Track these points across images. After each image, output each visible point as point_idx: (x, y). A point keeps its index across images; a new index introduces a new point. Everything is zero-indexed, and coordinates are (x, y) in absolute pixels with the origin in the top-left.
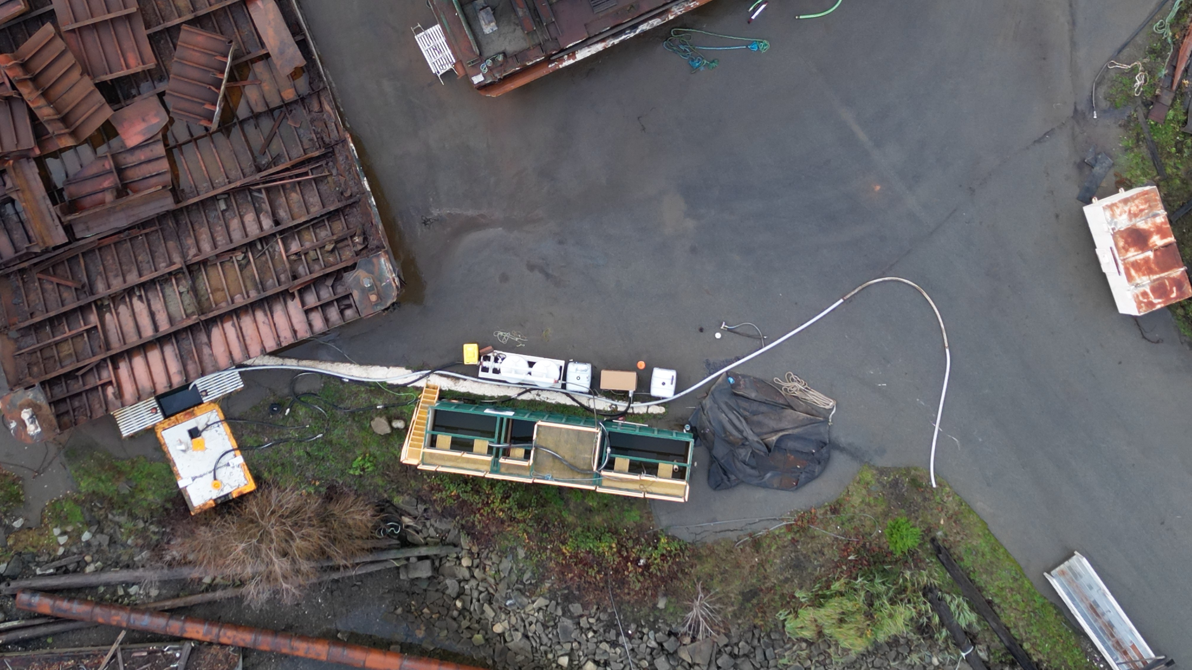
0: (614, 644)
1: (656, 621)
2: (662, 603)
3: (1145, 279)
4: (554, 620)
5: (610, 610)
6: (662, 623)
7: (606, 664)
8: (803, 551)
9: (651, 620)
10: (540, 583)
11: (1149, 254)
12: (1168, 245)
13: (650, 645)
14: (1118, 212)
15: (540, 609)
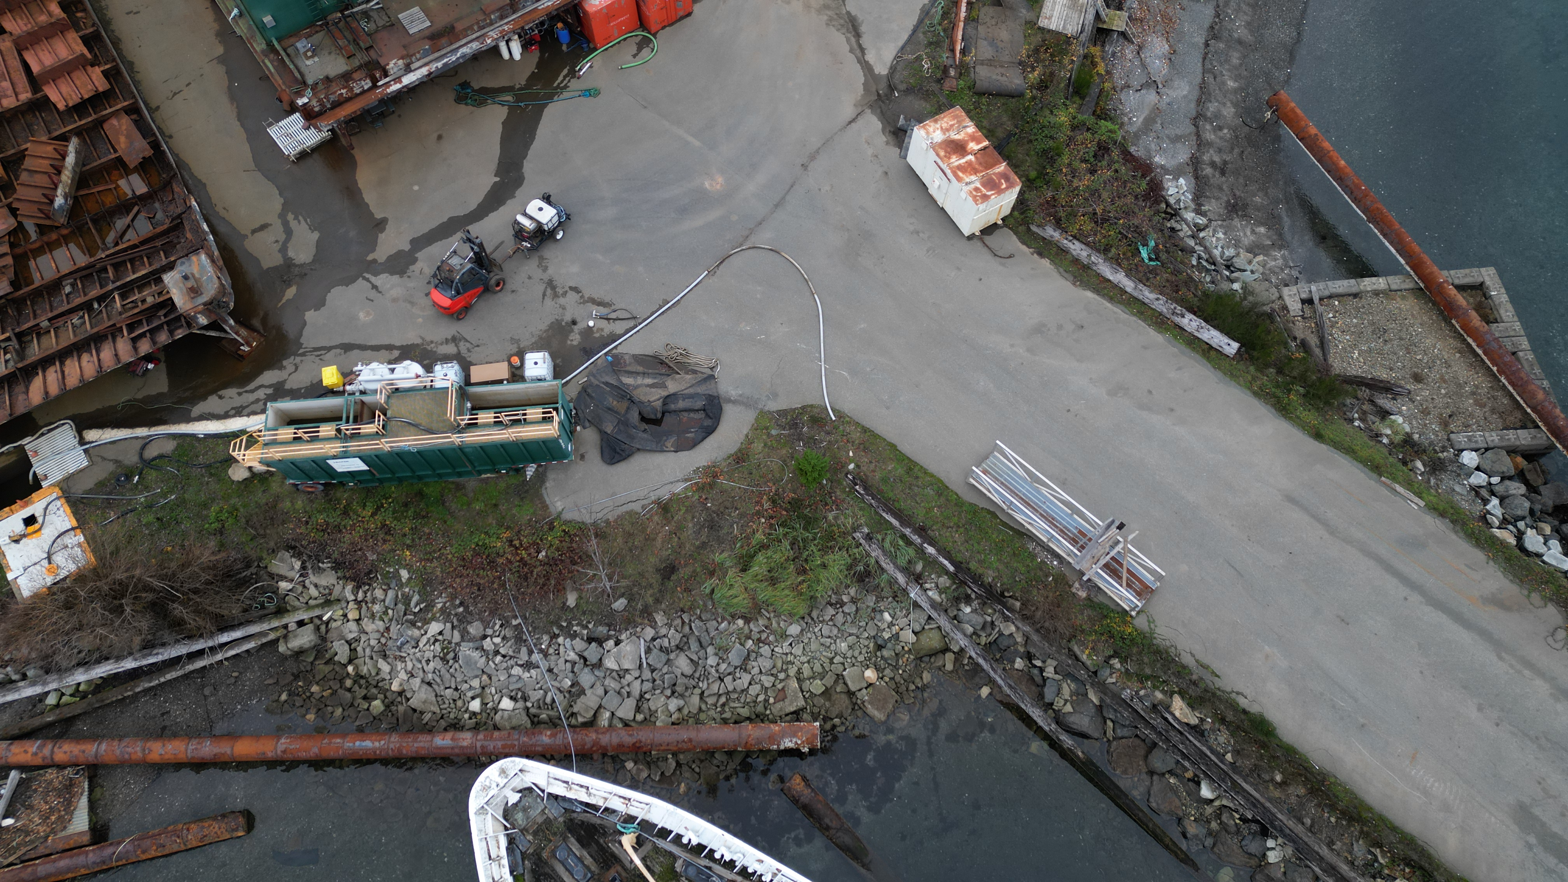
0: (528, 666)
1: (570, 625)
2: (572, 600)
3: (973, 178)
4: (454, 651)
5: (514, 622)
6: (577, 625)
7: (525, 699)
8: (714, 508)
9: (564, 624)
10: (430, 606)
11: (970, 157)
12: (985, 148)
13: (569, 658)
14: (931, 129)
15: (436, 640)
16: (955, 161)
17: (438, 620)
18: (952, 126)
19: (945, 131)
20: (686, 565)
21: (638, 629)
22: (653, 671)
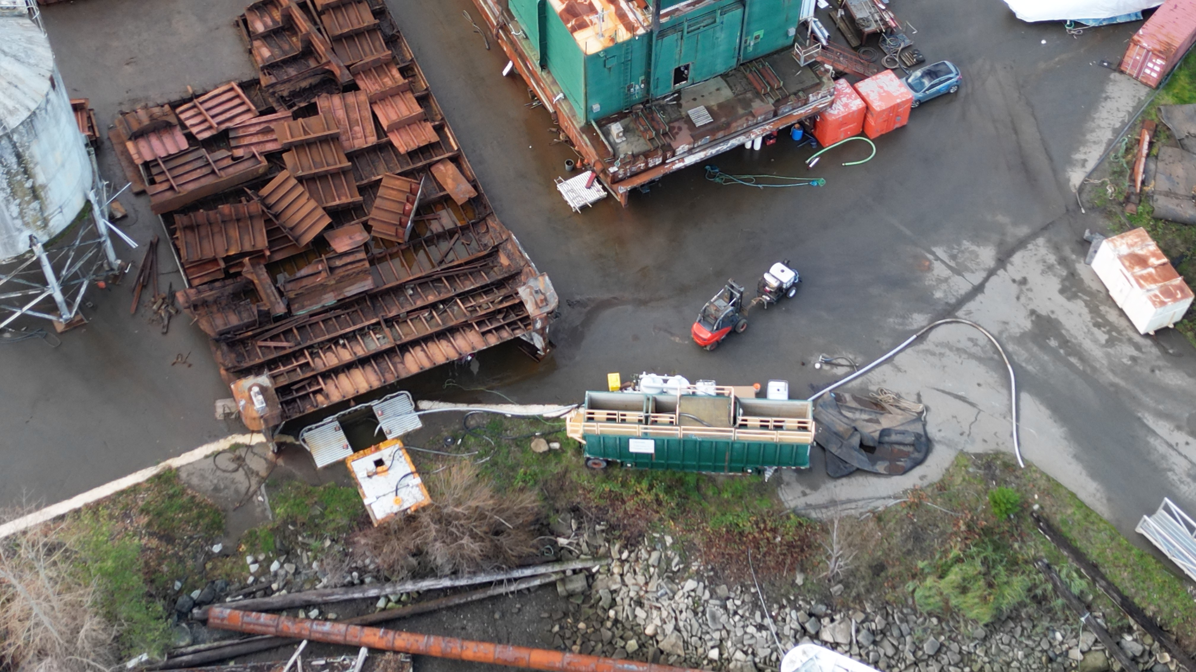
0: (761, 627)
1: (796, 599)
2: (799, 580)
3: (1153, 286)
4: (703, 606)
5: (753, 590)
6: (803, 600)
7: (754, 654)
8: (920, 524)
9: (792, 598)
10: (687, 567)
11: (1151, 270)
12: (1164, 264)
13: (793, 626)
14: (1118, 243)
15: (689, 596)
16: (1138, 270)
17: (693, 579)
18: (1136, 243)
19: (1130, 246)
20: (893, 566)
21: (850, 612)
22: (860, 648)
